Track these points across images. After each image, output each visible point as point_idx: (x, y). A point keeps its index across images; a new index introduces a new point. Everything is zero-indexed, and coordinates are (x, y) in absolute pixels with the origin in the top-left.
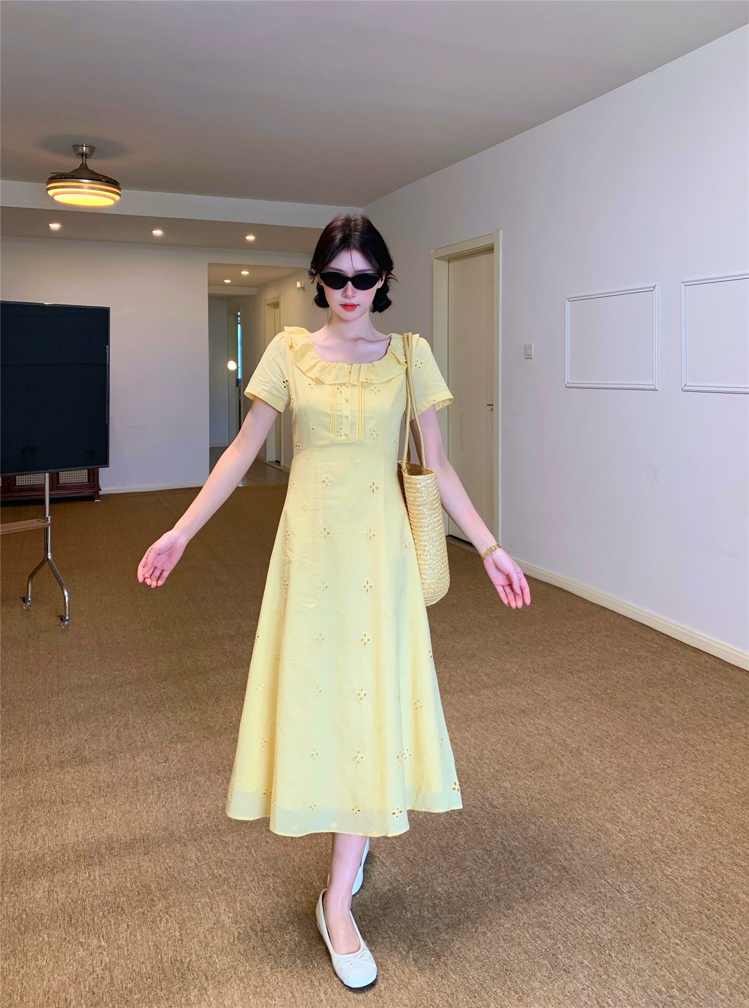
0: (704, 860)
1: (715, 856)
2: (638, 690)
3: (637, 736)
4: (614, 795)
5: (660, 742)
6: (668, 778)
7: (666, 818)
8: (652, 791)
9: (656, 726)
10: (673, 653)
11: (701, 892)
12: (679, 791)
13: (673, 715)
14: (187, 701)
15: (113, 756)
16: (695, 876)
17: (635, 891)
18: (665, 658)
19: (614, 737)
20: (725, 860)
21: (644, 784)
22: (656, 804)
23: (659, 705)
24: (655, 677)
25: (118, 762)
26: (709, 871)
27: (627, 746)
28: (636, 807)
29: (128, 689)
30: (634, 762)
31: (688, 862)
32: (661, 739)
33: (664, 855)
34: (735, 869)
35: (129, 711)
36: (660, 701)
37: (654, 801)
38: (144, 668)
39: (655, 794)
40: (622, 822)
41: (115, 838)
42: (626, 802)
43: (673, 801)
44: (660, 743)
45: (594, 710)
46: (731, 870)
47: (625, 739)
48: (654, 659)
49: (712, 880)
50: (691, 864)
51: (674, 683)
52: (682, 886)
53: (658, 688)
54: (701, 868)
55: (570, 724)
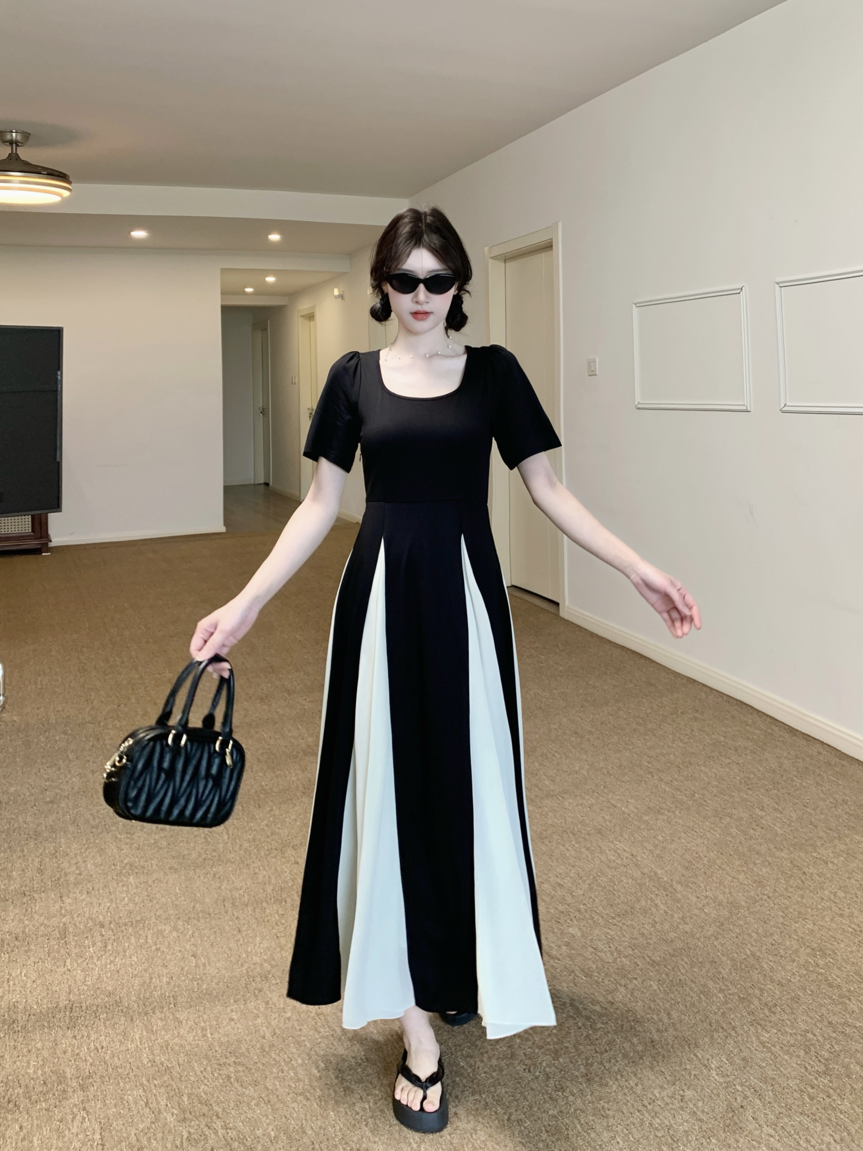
0: (809, 1020)
1: (823, 1015)
11: (803, 1063)
16: (796, 1043)
17: (725, 1066)
20: (835, 1019)
26: (815, 1035)
31: (789, 1023)
34: (848, 1032)
46: (842, 1032)
49: (818, 1047)
50: (793, 1027)
52: (780, 1055)
54: (804, 1031)
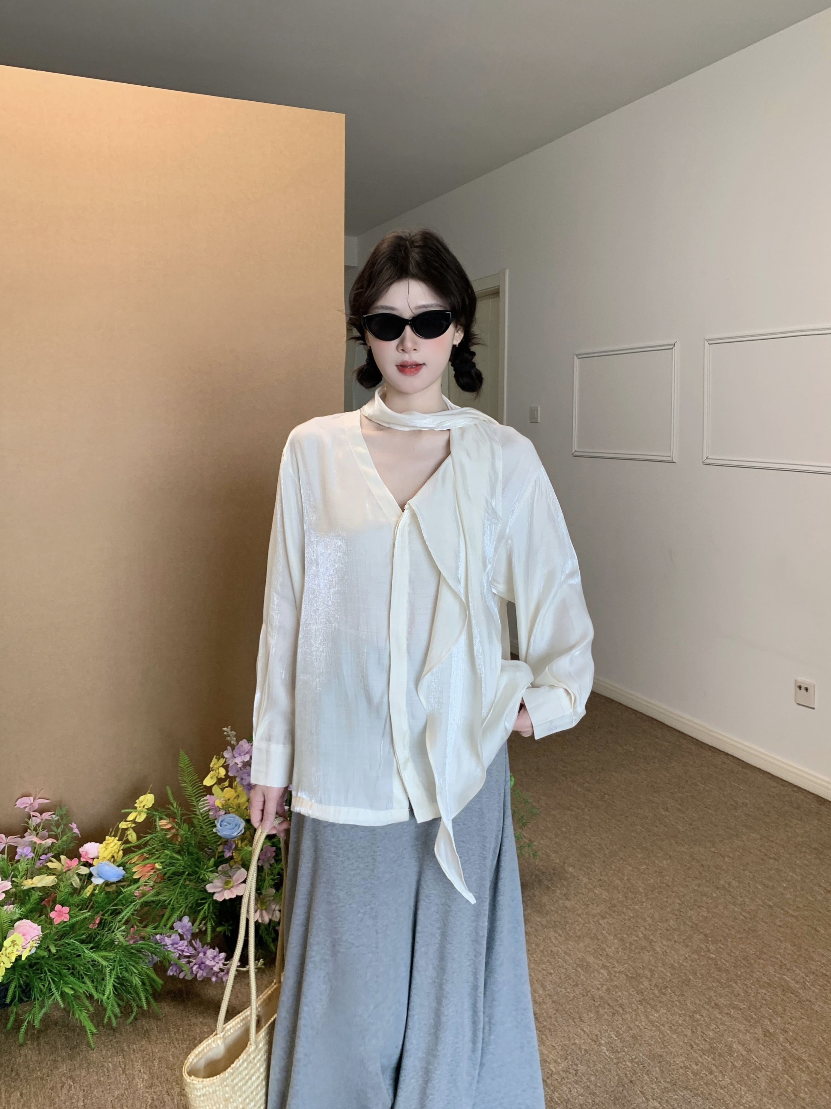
13: (679, 825)
18: (676, 759)
21: (637, 907)
23: (664, 813)
24: (662, 780)
31: (679, 1004)
32: (662, 852)
33: (652, 996)
36: (666, 808)
40: (607, 954)
42: (613, 930)
44: (660, 858)
45: (587, 820)
48: (663, 760)
49: (705, 1027)
50: (682, 1007)
51: (684, 788)
52: (668, 1034)
53: (665, 794)
54: (693, 1012)
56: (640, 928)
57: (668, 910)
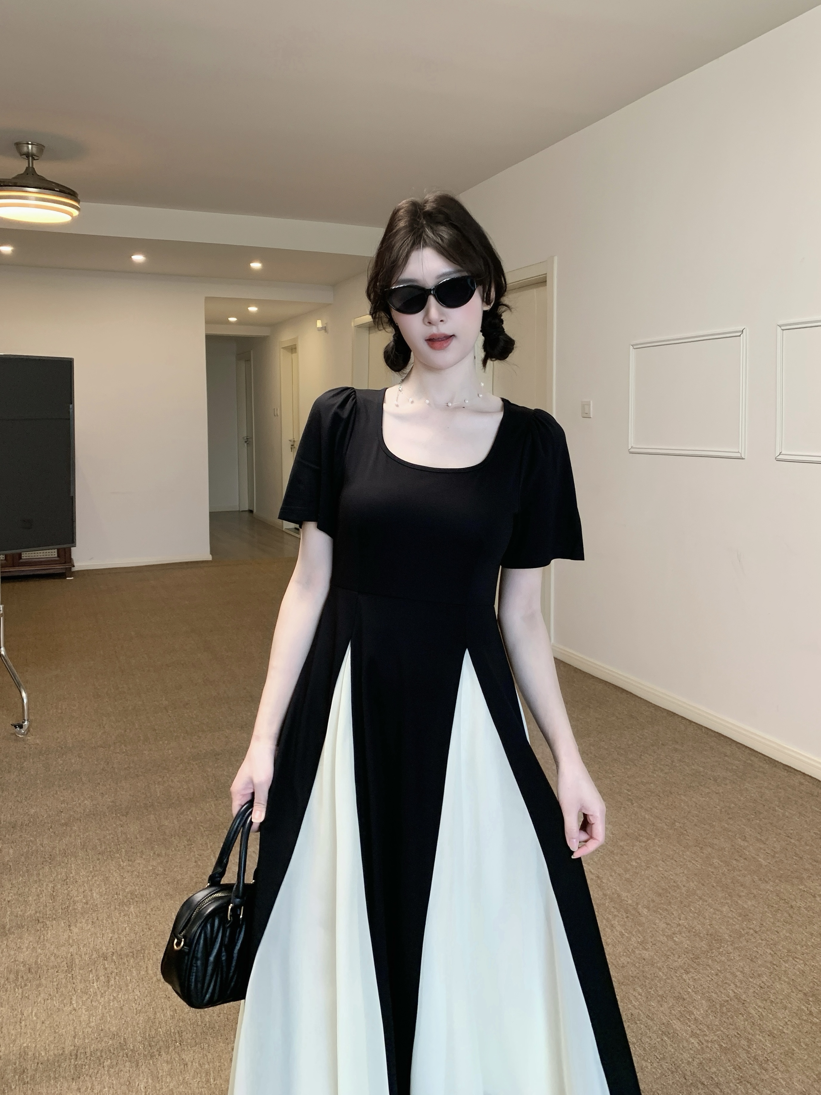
2: (714, 823)
3: (714, 887)
4: (684, 976)
5: (743, 896)
6: (755, 949)
7: (753, 1012)
8: (734, 970)
9: (738, 873)
10: (758, 772)
12: (769, 968)
13: (760, 858)
14: (151, 843)
15: (42, 925)
18: (749, 779)
19: (684, 890)
21: (723, 958)
22: (740, 990)
23: (742, 843)
24: (736, 804)
25: (48, 933)
27: (700, 903)
28: (713, 994)
29: (75, 828)
30: (710, 925)
32: (745, 891)
35: (72, 859)
36: (743, 837)
37: (736, 986)
38: (100, 798)
39: (738, 973)
40: (695, 1019)
41: (30, 1053)
43: (762, 985)
44: (744, 898)
45: (658, 852)
47: (698, 892)
48: (735, 781)
51: (760, 813)
53: (741, 821)
55: (626, 871)
56: (730, 985)
57: (760, 963)
